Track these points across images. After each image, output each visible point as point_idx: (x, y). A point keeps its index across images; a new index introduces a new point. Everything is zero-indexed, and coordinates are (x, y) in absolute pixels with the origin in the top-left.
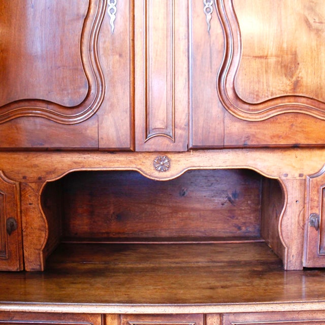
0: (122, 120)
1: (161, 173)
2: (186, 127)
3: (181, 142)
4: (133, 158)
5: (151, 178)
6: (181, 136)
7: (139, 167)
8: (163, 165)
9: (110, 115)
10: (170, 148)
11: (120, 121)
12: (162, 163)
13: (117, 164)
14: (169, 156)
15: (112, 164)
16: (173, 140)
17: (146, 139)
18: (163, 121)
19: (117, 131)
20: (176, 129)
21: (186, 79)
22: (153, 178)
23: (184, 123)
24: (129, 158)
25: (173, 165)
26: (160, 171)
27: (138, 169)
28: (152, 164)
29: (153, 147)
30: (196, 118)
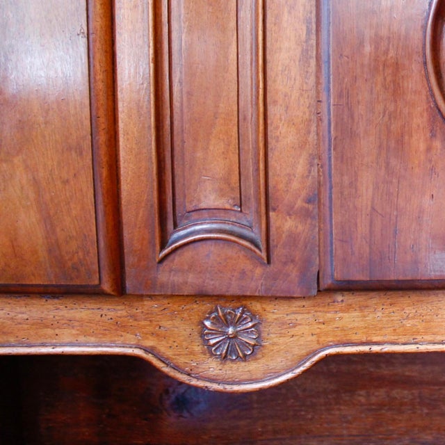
0: (66, 182)
1: (229, 365)
2: (310, 207)
3: (293, 261)
4: (124, 313)
5: (194, 382)
6: (293, 239)
7: (149, 343)
8: (235, 337)
9: (17, 160)
10: (253, 284)
11: (59, 183)
12: (231, 330)
13: (67, 331)
14: (256, 306)
15: (50, 331)
16: (264, 255)
17: (163, 247)
18: (226, 180)
19: (48, 220)
20: (272, 214)
21: (308, 22)
22: (201, 384)
23: (304, 194)
24: (111, 314)
25: (274, 338)
26: (224, 358)
27: (146, 350)
28: (196, 335)
29: (191, 278)
30: (346, 179)
